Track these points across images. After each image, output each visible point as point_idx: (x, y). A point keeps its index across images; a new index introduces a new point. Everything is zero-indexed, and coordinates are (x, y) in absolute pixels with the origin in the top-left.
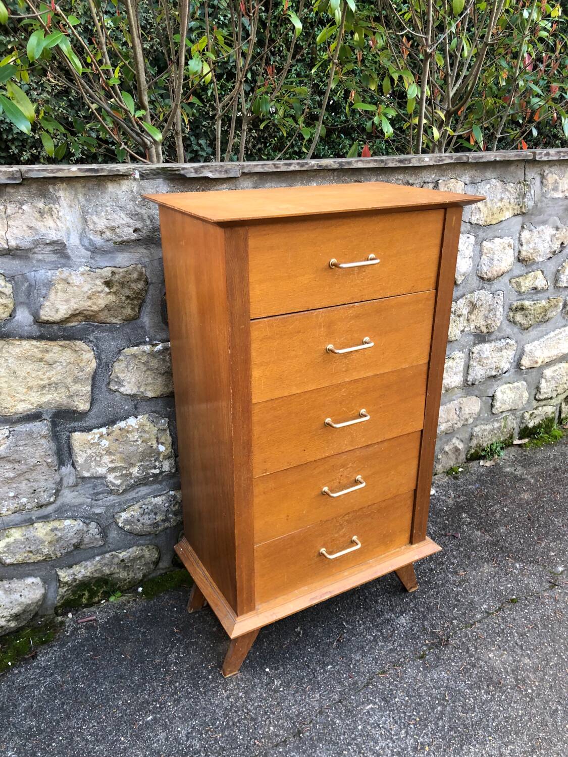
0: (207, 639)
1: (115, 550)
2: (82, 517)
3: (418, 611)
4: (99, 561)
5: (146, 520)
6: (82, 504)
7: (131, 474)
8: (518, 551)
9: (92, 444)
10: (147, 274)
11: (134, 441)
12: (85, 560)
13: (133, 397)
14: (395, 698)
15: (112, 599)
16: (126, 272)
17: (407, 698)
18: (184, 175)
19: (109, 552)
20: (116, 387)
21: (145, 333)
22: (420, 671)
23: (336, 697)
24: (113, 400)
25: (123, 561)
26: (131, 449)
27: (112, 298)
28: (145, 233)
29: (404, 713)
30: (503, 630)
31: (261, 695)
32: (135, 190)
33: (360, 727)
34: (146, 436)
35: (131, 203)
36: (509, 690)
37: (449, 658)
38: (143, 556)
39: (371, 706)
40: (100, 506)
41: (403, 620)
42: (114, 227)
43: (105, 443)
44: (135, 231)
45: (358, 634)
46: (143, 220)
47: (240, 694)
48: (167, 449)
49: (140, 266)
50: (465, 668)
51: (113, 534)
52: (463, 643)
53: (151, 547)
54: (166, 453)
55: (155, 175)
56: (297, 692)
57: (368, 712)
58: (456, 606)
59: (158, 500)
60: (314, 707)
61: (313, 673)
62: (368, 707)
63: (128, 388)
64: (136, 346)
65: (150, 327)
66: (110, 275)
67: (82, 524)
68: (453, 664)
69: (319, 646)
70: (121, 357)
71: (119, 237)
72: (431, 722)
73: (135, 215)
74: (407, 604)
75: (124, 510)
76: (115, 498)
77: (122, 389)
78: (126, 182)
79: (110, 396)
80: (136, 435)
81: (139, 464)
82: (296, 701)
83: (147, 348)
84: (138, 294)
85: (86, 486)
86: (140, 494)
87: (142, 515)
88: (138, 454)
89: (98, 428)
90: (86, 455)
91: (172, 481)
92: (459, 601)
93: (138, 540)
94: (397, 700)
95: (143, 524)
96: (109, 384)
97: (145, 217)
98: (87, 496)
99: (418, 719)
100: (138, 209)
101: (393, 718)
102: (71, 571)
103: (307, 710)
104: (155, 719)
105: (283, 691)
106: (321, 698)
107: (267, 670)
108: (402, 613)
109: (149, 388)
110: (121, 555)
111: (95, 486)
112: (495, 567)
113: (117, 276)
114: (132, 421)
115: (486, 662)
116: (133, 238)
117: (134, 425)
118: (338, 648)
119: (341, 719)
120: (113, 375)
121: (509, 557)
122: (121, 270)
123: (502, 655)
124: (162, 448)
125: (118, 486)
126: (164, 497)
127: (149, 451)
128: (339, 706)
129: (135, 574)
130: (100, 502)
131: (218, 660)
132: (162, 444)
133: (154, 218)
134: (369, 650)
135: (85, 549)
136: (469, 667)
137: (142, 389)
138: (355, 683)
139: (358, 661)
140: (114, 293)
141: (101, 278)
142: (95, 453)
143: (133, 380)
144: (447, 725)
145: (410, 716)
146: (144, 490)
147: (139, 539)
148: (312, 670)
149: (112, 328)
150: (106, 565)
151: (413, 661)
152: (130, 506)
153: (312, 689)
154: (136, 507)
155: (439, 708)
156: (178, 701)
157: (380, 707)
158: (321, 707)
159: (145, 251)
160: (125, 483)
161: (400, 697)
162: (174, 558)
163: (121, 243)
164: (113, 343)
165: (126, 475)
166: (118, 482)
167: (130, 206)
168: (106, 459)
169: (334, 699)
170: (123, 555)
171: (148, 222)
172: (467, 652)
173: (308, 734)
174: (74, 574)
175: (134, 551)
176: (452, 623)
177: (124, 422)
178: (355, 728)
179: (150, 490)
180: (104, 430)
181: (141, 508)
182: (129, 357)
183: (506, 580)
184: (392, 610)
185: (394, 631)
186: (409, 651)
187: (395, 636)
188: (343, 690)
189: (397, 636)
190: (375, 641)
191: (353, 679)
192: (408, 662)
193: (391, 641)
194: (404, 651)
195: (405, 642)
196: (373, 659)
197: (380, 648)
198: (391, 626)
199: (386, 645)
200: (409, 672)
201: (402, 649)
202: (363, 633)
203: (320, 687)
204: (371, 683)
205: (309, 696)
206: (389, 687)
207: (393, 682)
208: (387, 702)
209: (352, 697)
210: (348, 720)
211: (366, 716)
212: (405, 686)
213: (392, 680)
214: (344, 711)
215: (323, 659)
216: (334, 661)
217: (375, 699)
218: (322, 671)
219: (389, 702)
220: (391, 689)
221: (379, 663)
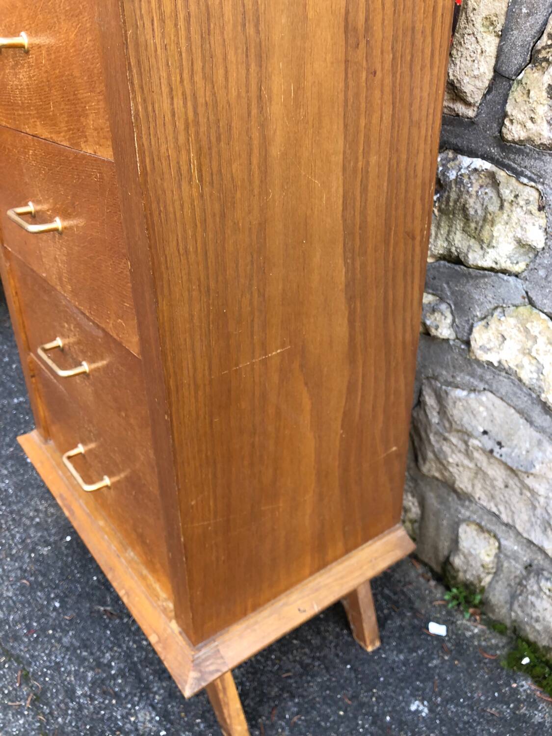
31: (31, 538)
41: (145, 718)
45: (118, 640)
47: (38, 520)
56: (24, 571)
61: (51, 587)
69: (100, 589)
105: (30, 558)
106: (4, 597)
107: (69, 538)
108: (165, 716)
118: (91, 612)
134: (79, 656)
138: (16, 638)
139: (59, 640)
148: (56, 584)
186: (65, 723)
187: (105, 699)
188: (8, 624)
189: (103, 702)
190: (99, 665)
191: (26, 635)
192: (40, 721)
193: (95, 693)
194: (65, 715)
195: (87, 716)
196: (57, 664)
197: (81, 674)
198: (130, 693)
199: (86, 683)
200: (18, 720)
201: (70, 712)
202: (120, 646)
203: (23, 595)
204: (10, 660)
205: (12, 585)
207: (3, 693)
213: (7, 692)
215: (74, 595)
216: (67, 609)
218: (52, 596)
221: (46, 673)
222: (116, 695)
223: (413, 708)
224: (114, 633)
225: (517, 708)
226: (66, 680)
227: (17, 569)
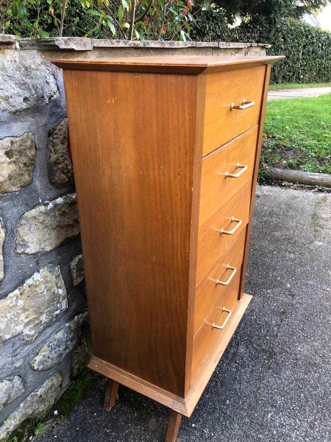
0: (136, 425)
1: (33, 391)
2: (7, 376)
3: (245, 340)
4: (24, 406)
5: (54, 355)
6: (5, 365)
7: (41, 322)
8: (263, 283)
9: (11, 308)
10: (36, 141)
11: (42, 293)
12: (12, 412)
13: (35, 255)
14: (277, 402)
15: (37, 432)
16: (22, 140)
17: (283, 398)
18: (58, 46)
19: (28, 395)
20: (22, 250)
21: (38, 196)
22: (276, 377)
23: (247, 420)
24: (21, 262)
25: (41, 396)
26: (40, 300)
27: (13, 167)
28: (32, 102)
29: (289, 408)
30: (292, 331)
32: (17, 60)
33: (275, 432)
34: (49, 285)
35: (18, 72)
36: (323, 365)
37: (283, 361)
38: (53, 385)
39: (270, 414)
40: (18, 360)
41: (242, 349)
42: (7, 96)
43: (21, 303)
44: (26, 99)
45: (226, 371)
46: (29, 90)
48: (63, 291)
49: (30, 133)
50: (294, 363)
51: (30, 378)
52: (281, 348)
53: (56, 375)
54: (64, 294)
55: (31, 46)
56: (223, 430)
57: (271, 419)
58: (260, 328)
59: (60, 335)
60: (240, 435)
61: (222, 411)
62: (269, 417)
63: (32, 249)
64: (32, 209)
65: (41, 189)
66: (10, 145)
67: (8, 382)
68: (287, 364)
69: (211, 391)
70: (23, 222)
71: (13, 106)
72: (305, 406)
73: (23, 85)
74: (236, 338)
75: (37, 354)
76: (29, 347)
77: (28, 251)
78: (9, 51)
79: (18, 260)
80: (43, 286)
81: (47, 311)
82: (227, 438)
83: (42, 208)
84: (32, 160)
85: (7, 347)
86: (46, 336)
87: (51, 352)
88: (46, 303)
89: (12, 291)
90: (6, 320)
91: (66, 316)
92: (259, 324)
93: (47, 374)
94: (279, 402)
95: (52, 359)
96: (16, 249)
97: (31, 87)
98: (8, 355)
99: (298, 408)
100: (24, 79)
101: (286, 415)
102: (4, 427)
103: (238, 439)
105: (214, 435)
106: (240, 426)
107: (193, 425)
108: (238, 345)
109: (47, 243)
110: (39, 393)
111: (14, 343)
112: (260, 297)
113: (15, 145)
114: (37, 276)
115: (300, 354)
116: (24, 107)
117: (39, 279)
118: (222, 386)
119: (262, 433)
120: (19, 239)
121: (261, 288)
122: (18, 139)
123: (303, 346)
124: (61, 291)
125: (33, 336)
126: (63, 330)
127: (53, 297)
128: (253, 425)
129: (50, 402)
130: (19, 357)
131: (156, 437)
132: (60, 287)
133: (37, 87)
134: (240, 378)
135: (11, 403)
136: (295, 361)
137: (42, 246)
138: (250, 404)
139: (240, 388)
140: (14, 162)
141: (3, 149)
142: (14, 315)
143: (35, 239)
144: (313, 402)
145: (293, 409)
146: (49, 331)
147: (49, 373)
148: (220, 410)
149: (13, 196)
150: (29, 406)
151: (267, 372)
152: (40, 349)
153: (230, 423)
154: (45, 347)
155: (302, 395)
157: (274, 412)
158: (245, 432)
159: (32, 119)
160: (37, 331)
161: (280, 400)
162: (71, 375)
163: (15, 113)
164: (15, 210)
165: (38, 324)
166: (32, 333)
167: (18, 75)
168: (23, 317)
169: (248, 423)
170: (40, 392)
171: (33, 92)
172: (288, 353)
174: (8, 429)
175: (47, 384)
176: (267, 339)
177: (31, 279)
178: (273, 434)
179: (53, 329)
180: (17, 292)
181: (49, 346)
182: (30, 220)
183: (271, 302)
185: (242, 359)
186: (260, 367)
188: (248, 413)
189: (247, 361)
190: (238, 370)
191: (247, 402)
193: (246, 366)
194: (258, 369)
195: (254, 363)
196: (247, 383)
197: (244, 373)
198: (239, 356)
199: (246, 370)
200: (270, 381)
202: (228, 368)
203: (233, 419)
204: (258, 399)
206: (269, 397)
207: (268, 392)
208: (275, 407)
209: (256, 415)
210: (265, 432)
211: (272, 423)
212: (276, 391)
213: (267, 391)
214: (259, 427)
215: (220, 398)
216: (227, 396)
217: (268, 408)
218: (226, 407)
219: (276, 406)
220: (271, 397)
221: (252, 384)
224: (224, 373)
226: (249, 376)
227: (224, 435)
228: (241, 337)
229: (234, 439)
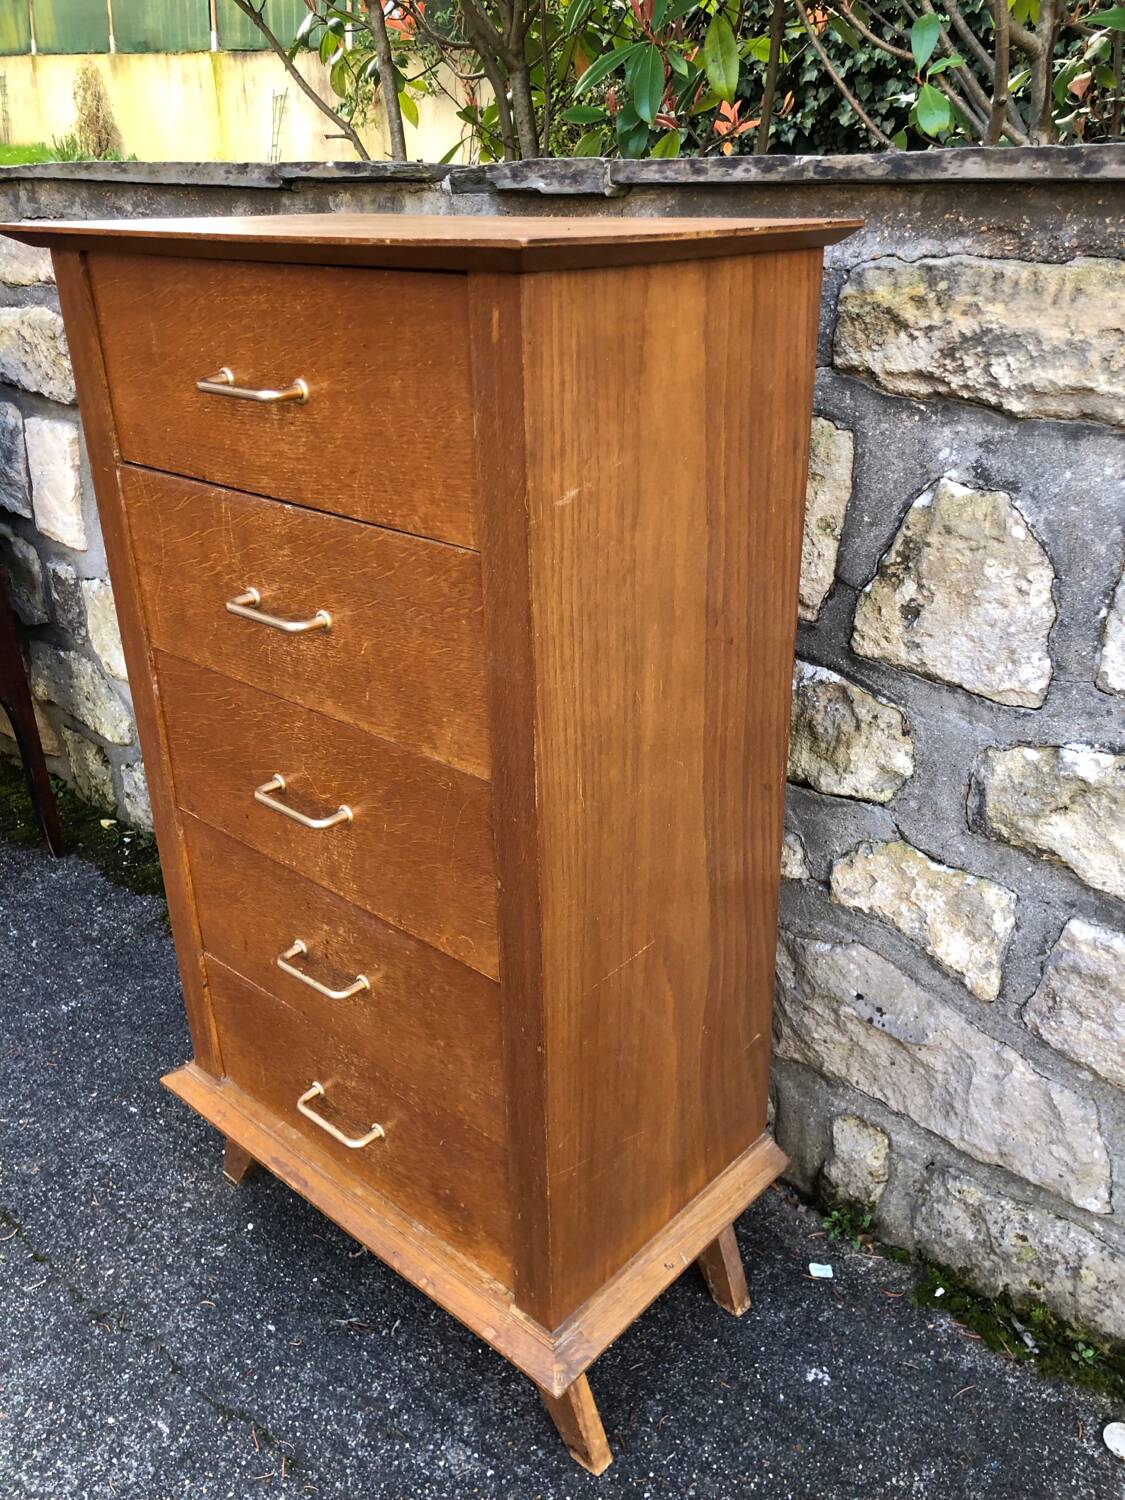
14: (193, 1479)
18: (495, 185)
23: (189, 1358)
31: (188, 1235)
33: (111, 1420)
39: (167, 1430)
41: (458, 1459)
45: (382, 1361)
47: (188, 1205)
56: (198, 1288)
57: (151, 1430)
60: (159, 1326)
61: (250, 1303)
62: (161, 1425)
69: (329, 1294)
74: (524, 1457)
78: (431, 195)
82: (176, 1291)
94: (187, 1482)
101: (136, 1485)
103: (155, 1316)
104: (133, 1115)
105: (199, 1265)
106: (184, 1331)
107: (250, 1226)
108: (486, 1450)
118: (330, 1330)
119: (132, 1381)
128: (166, 1368)
134: (333, 1395)
138: (228, 1386)
139: (296, 1378)
148: (258, 1298)
156: (168, 1128)
157: (167, 1450)
158: (160, 1338)
173: (97, 1332)
184: (485, 1422)
185: (411, 1440)
186: (347, 1488)
187: (393, 1445)
188: (206, 1368)
189: (392, 1449)
190: (368, 1401)
191: (241, 1380)
192: (310, 1492)
193: (375, 1439)
194: (343, 1477)
195: (376, 1472)
196: (305, 1410)
197: (345, 1419)
198: (426, 1430)
199: (357, 1430)
200: (276, 1497)
201: (348, 1471)
202: (389, 1371)
203: (212, 1323)
204: (231, 1419)
205: (188, 1311)
206: (224, 1460)
207: (240, 1466)
208: (180, 1463)
209: (189, 1388)
210: (129, 1394)
211: (140, 1427)
212: (231, 1494)
213: (244, 1463)
214: (152, 1382)
215: (292, 1310)
216: (290, 1332)
217: (188, 1436)
218: (259, 1317)
219: (181, 1468)
220: (217, 1464)
221: (293, 1426)
222: (407, 1437)
223: (810, 1377)
224: (374, 1354)
225: (939, 1354)
226: (326, 1430)
227: (186, 1286)
228: (524, 1480)
229: (160, 1307)
